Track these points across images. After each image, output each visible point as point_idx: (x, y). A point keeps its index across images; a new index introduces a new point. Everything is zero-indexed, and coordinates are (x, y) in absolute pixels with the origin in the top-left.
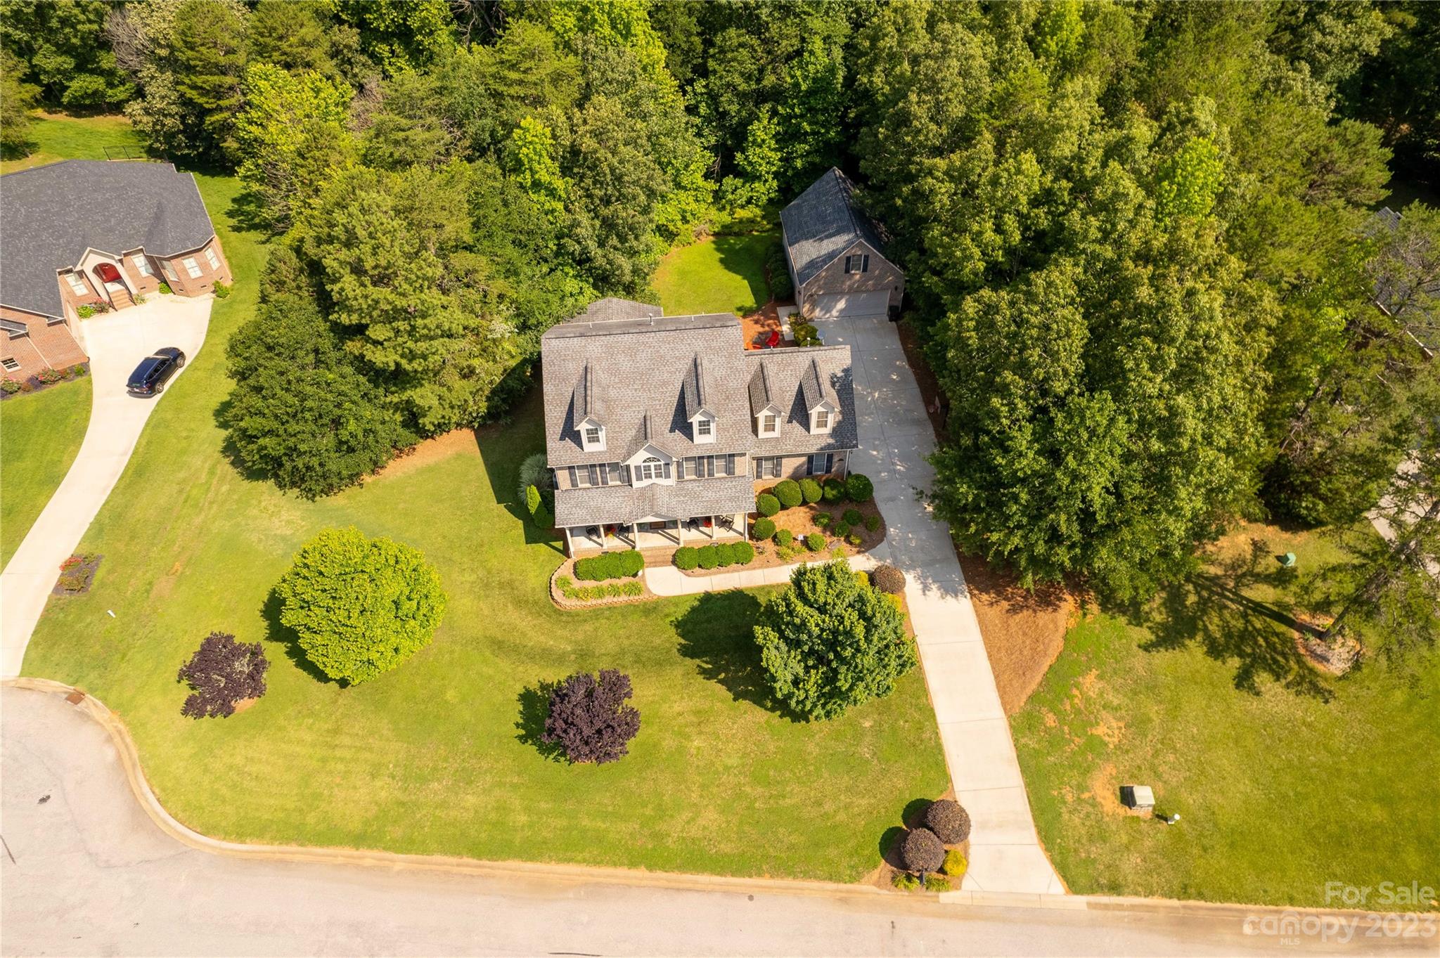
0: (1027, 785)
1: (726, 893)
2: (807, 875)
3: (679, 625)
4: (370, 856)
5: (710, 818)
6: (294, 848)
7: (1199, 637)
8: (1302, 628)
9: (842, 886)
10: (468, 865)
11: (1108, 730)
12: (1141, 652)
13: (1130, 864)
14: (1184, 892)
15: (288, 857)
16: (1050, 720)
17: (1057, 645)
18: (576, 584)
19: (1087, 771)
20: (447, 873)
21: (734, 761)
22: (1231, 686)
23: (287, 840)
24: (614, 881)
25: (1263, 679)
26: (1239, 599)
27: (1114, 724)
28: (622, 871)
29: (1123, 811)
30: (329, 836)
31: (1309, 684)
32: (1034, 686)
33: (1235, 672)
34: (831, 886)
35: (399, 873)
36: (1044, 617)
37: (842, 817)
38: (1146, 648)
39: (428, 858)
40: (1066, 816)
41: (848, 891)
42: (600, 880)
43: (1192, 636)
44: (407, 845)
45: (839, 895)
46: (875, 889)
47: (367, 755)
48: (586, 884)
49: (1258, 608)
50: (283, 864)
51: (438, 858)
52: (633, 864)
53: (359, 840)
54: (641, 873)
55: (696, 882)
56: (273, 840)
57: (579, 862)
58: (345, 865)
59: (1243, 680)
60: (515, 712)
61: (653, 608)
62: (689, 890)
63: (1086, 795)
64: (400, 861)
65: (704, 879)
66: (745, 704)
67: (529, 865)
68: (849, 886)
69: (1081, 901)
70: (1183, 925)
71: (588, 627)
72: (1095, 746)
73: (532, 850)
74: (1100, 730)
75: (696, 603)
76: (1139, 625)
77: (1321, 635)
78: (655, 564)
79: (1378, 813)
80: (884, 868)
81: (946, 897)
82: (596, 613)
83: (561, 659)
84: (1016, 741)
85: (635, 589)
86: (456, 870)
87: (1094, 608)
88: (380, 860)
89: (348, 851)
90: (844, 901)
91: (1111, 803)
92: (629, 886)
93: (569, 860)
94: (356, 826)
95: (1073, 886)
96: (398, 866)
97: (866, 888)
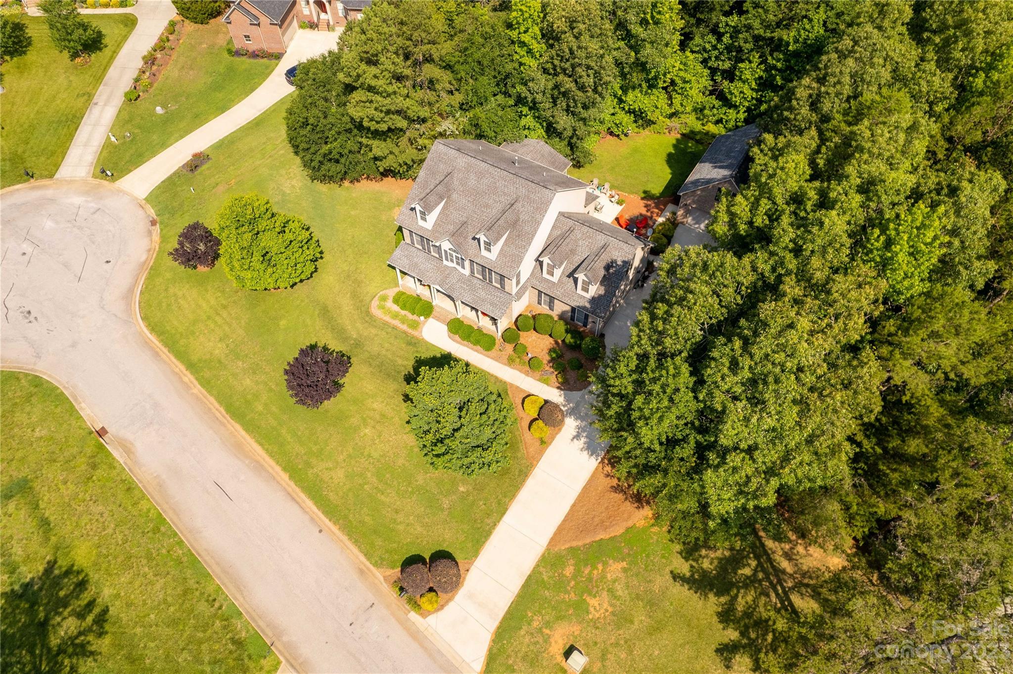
0: (518, 596)
1: (312, 519)
3: (418, 361)
4: (189, 377)
5: (339, 475)
6: (165, 350)
7: (723, 600)
9: (368, 563)
10: (220, 412)
11: (599, 605)
12: (669, 577)
15: (161, 353)
16: (569, 571)
17: (618, 530)
18: (390, 304)
19: (560, 618)
20: (210, 409)
22: (714, 647)
23: (166, 345)
24: (271, 470)
25: (743, 661)
26: (785, 598)
27: (606, 606)
28: (278, 469)
29: (560, 658)
30: (181, 355)
32: (580, 543)
33: (726, 640)
34: (362, 558)
35: (193, 394)
36: (629, 506)
38: (675, 577)
39: (208, 396)
40: (522, 632)
41: (368, 569)
42: (266, 465)
43: (718, 594)
45: (362, 566)
46: (382, 579)
47: (227, 328)
48: (257, 462)
50: (156, 355)
51: (212, 399)
52: (285, 469)
53: (191, 366)
54: (284, 477)
55: (304, 502)
56: (162, 341)
57: (264, 448)
58: (177, 374)
59: (727, 650)
61: (414, 342)
62: (297, 503)
63: (547, 631)
64: (197, 389)
65: (309, 504)
67: (243, 433)
68: (371, 567)
71: (374, 331)
72: (581, 607)
73: (251, 427)
74: (593, 602)
75: (439, 355)
76: (686, 559)
78: (438, 319)
80: (396, 573)
81: (413, 616)
82: (385, 326)
83: (346, 339)
84: (537, 566)
85: (415, 325)
86: (214, 410)
88: (191, 382)
90: (361, 572)
91: (557, 648)
92: (274, 479)
93: (261, 444)
94: (194, 358)
96: (195, 391)
97: (379, 575)
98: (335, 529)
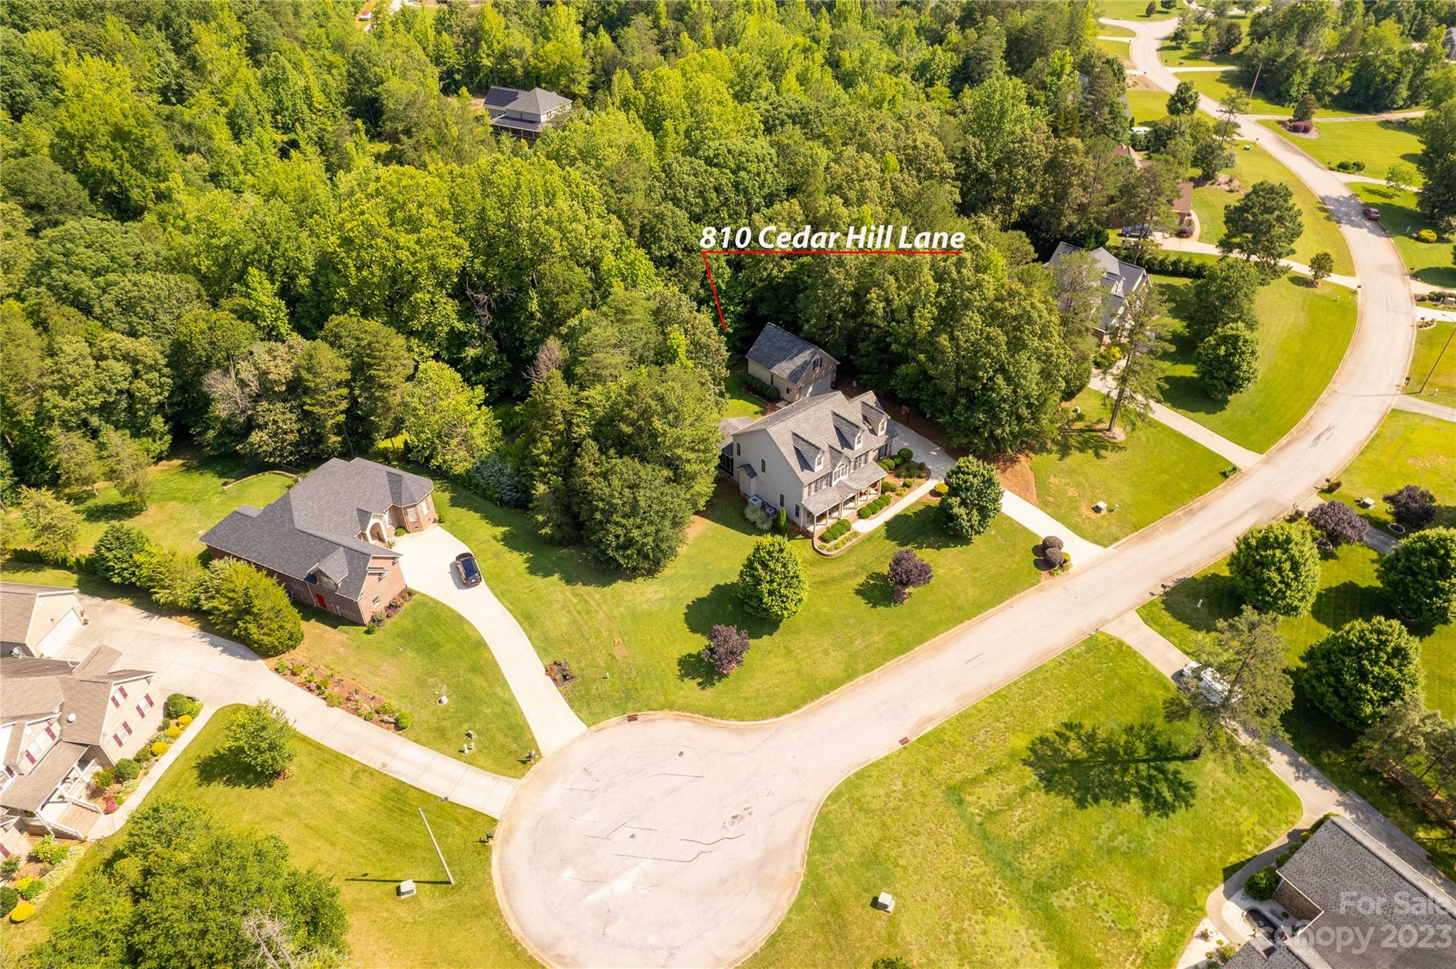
1: (1002, 611)
2: (1024, 589)
3: (888, 538)
5: (972, 592)
7: (1073, 449)
8: (1100, 431)
9: (1036, 587)
10: (902, 659)
11: (1072, 492)
12: (1060, 462)
13: (1114, 530)
14: (1136, 529)
15: (826, 701)
16: (1051, 499)
17: (1031, 474)
18: (828, 545)
19: (1077, 508)
20: (897, 667)
21: (961, 569)
22: (1096, 459)
24: (961, 631)
25: (1103, 452)
26: (1074, 431)
27: (1072, 489)
28: (960, 626)
29: (1098, 515)
31: (1117, 447)
32: (1035, 492)
33: (1093, 454)
34: (1033, 589)
36: (1017, 467)
37: (1014, 566)
38: (1060, 460)
39: (884, 666)
40: (1083, 527)
41: (1040, 587)
42: (955, 633)
43: (1070, 450)
44: (870, 668)
45: (1038, 590)
46: (1047, 581)
47: (815, 650)
48: (951, 638)
49: (1081, 431)
51: (887, 664)
52: (962, 622)
53: (849, 678)
54: (967, 623)
55: (989, 614)
56: (813, 700)
57: (941, 633)
58: (852, 690)
59: (1097, 455)
60: (860, 602)
61: (870, 537)
62: (989, 618)
63: (1083, 517)
64: (873, 675)
65: (990, 611)
66: (943, 550)
67: (925, 645)
68: (1039, 585)
69: (1111, 548)
70: (1144, 538)
71: (853, 557)
72: (1071, 499)
74: (1070, 494)
75: (886, 528)
76: (1051, 453)
77: (1109, 430)
78: (854, 521)
79: (1166, 477)
80: (1044, 574)
81: (1071, 570)
82: (850, 551)
83: (856, 574)
84: (1046, 513)
85: (856, 534)
86: (899, 663)
87: (1032, 455)
88: (865, 679)
89: (849, 684)
90: (1042, 591)
91: (1093, 515)
92: (967, 629)
93: (937, 635)
94: (841, 675)
95: (1105, 546)
96: (875, 677)
97: (1044, 582)
98: (1011, 600)
